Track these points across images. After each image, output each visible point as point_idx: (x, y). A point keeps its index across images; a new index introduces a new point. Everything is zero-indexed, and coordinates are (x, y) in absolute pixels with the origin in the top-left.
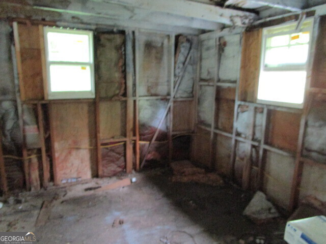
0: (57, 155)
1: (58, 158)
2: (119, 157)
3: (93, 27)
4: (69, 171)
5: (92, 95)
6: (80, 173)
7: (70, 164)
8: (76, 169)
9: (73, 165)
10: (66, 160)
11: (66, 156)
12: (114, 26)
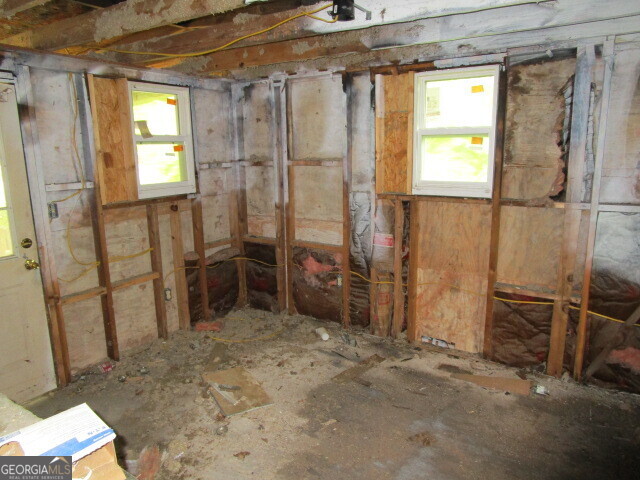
0: (419, 291)
1: (421, 295)
2: (535, 330)
3: (500, 57)
4: (435, 324)
5: (487, 192)
6: (454, 335)
7: (439, 314)
8: (448, 325)
9: (442, 315)
10: (432, 303)
11: (433, 298)
12: (546, 45)
